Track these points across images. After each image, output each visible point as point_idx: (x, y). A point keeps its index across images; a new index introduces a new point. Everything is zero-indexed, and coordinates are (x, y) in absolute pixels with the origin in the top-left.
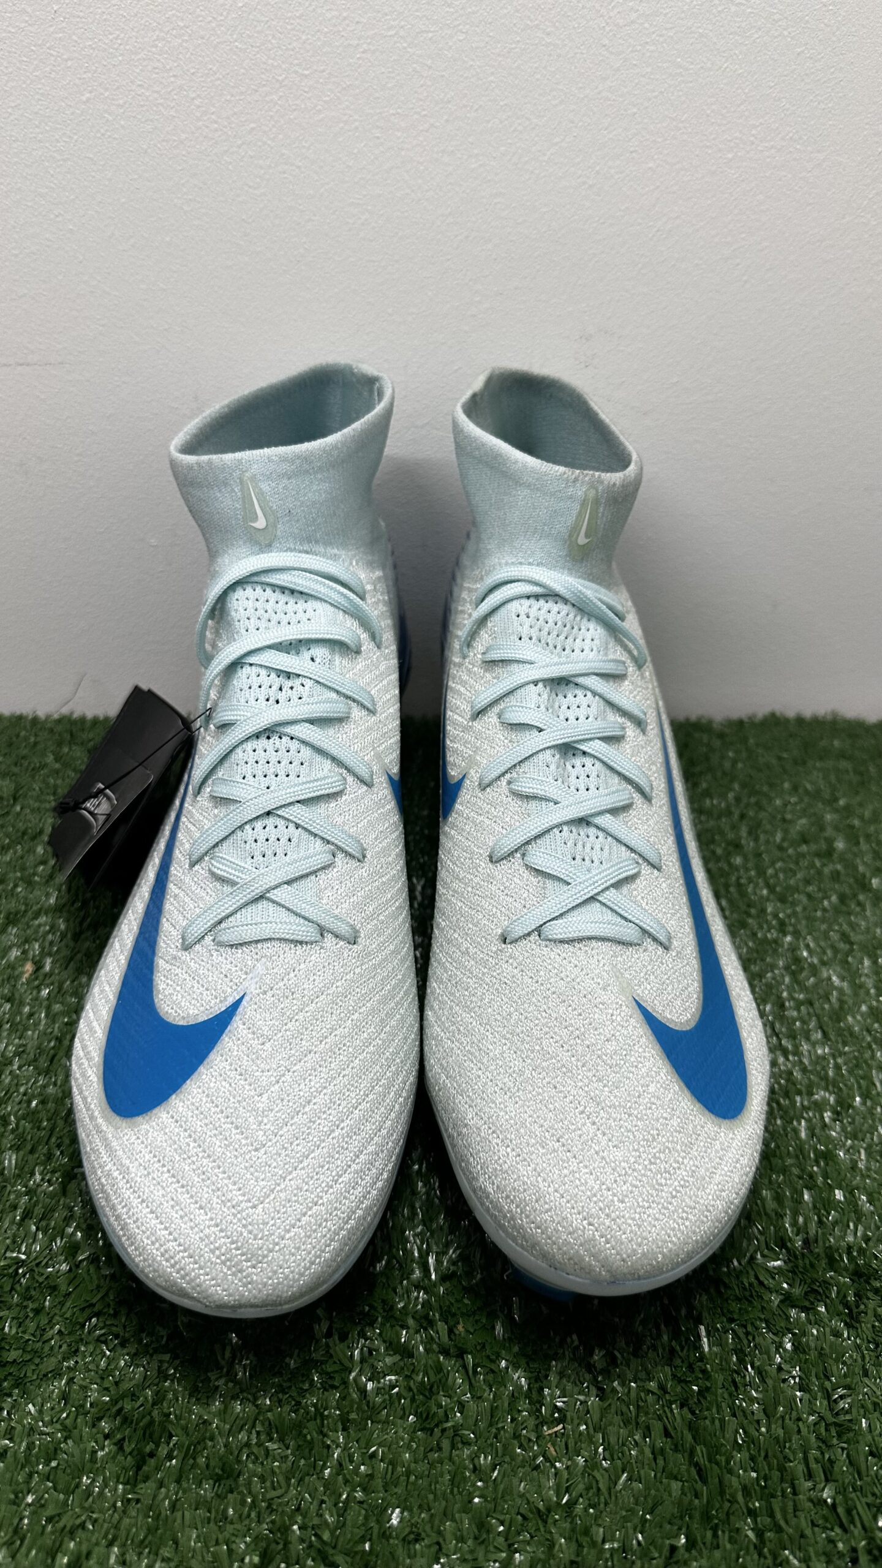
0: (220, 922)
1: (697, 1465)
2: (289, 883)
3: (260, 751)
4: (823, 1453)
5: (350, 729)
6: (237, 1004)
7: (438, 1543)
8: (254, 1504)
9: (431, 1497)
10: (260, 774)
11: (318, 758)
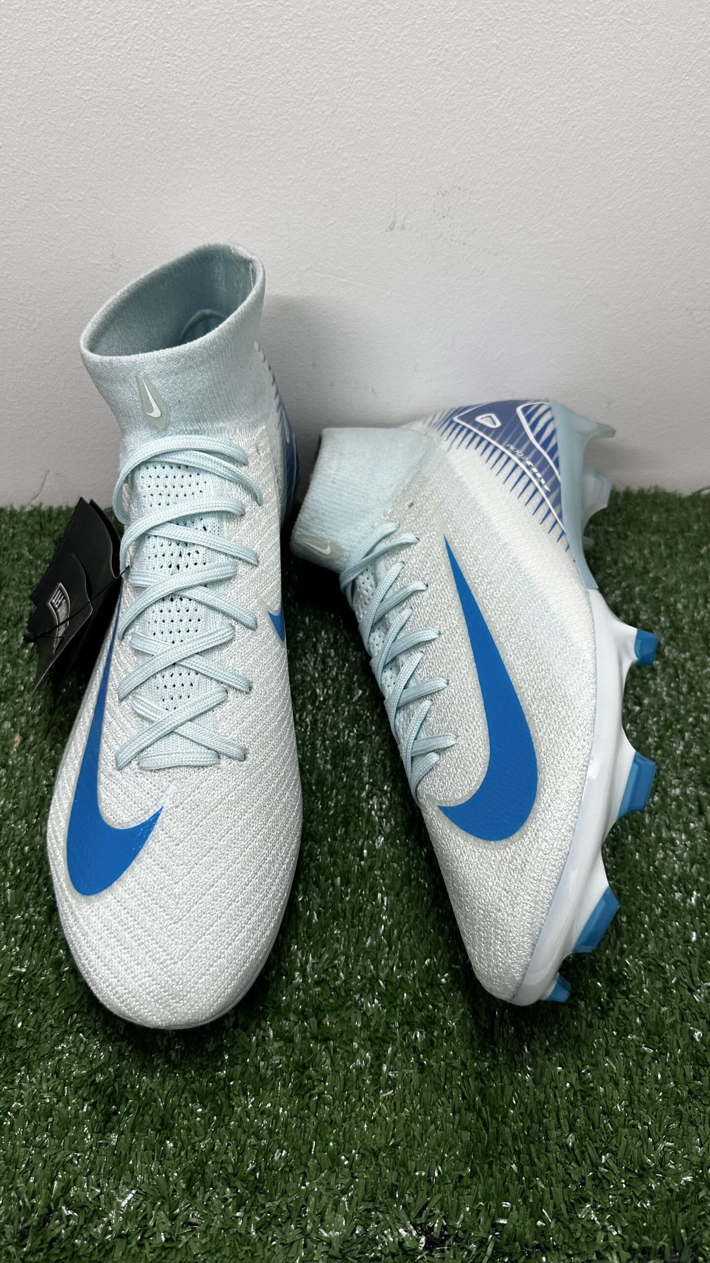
0: (142, 751)
1: (482, 1118)
2: (191, 720)
3: (165, 612)
4: (569, 1112)
5: (237, 584)
6: (156, 816)
7: (305, 1173)
8: (182, 1148)
9: (301, 1142)
10: (166, 631)
11: (212, 613)
